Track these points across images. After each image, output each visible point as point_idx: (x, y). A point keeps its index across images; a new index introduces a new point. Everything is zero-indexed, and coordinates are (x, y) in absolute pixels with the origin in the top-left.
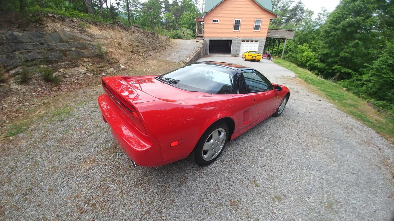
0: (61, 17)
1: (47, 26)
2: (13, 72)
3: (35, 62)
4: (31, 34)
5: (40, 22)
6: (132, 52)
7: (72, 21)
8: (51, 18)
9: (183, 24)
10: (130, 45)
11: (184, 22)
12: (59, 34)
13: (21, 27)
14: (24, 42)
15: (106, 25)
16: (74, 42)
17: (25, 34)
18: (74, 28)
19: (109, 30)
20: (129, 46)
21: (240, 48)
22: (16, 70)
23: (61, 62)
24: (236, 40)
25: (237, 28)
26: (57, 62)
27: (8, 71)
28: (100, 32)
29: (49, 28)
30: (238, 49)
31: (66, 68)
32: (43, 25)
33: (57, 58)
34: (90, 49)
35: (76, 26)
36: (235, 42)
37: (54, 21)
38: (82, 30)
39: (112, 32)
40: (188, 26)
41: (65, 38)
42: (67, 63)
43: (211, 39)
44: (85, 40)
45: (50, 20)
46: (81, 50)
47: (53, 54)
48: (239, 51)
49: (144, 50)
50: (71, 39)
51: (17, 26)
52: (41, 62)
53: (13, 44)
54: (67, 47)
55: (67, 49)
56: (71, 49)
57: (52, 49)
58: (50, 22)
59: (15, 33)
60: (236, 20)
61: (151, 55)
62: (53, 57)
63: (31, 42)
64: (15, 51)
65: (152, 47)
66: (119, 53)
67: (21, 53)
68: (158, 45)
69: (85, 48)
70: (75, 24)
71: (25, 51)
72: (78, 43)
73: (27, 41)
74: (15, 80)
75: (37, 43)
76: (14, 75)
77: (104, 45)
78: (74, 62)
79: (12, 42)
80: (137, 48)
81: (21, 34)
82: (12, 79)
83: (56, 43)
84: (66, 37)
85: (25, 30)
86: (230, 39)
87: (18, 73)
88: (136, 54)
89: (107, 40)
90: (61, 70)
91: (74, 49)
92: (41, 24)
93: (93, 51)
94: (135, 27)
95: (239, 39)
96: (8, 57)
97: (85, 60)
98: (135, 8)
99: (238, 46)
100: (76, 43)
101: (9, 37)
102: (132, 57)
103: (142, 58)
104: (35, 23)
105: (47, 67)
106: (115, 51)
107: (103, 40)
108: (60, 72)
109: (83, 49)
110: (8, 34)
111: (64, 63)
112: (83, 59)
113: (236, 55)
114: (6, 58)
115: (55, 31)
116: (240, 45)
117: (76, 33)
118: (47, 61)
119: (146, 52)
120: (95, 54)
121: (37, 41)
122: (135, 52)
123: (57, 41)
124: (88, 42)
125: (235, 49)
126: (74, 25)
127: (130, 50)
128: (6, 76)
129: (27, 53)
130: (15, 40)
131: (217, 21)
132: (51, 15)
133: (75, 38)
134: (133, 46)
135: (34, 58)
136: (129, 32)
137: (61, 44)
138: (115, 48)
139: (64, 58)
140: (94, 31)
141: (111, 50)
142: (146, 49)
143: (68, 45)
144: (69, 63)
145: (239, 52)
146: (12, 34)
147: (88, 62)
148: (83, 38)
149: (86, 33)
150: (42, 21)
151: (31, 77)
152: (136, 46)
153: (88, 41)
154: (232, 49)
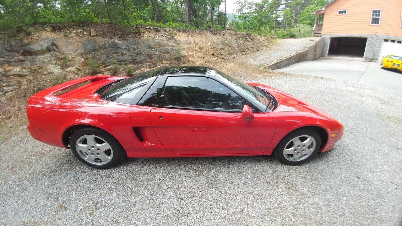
0: (156, 29)
1: (144, 36)
2: (109, 67)
3: (125, 62)
4: (128, 42)
5: (139, 33)
6: (213, 55)
7: (165, 31)
8: (147, 29)
9: (304, 20)
10: (213, 48)
11: (306, 17)
12: (149, 42)
13: (123, 37)
14: (121, 48)
15: (195, 32)
16: (160, 48)
17: (124, 42)
18: (165, 36)
19: (197, 36)
20: (211, 49)
21: (380, 49)
22: (111, 66)
23: (144, 63)
24: (374, 37)
25: (376, 21)
26: (141, 63)
27: (105, 67)
28: (186, 38)
29: (145, 37)
30: (376, 51)
31: (147, 68)
32: (140, 36)
33: (142, 60)
34: (172, 53)
35: (167, 35)
36: (373, 40)
37: (149, 32)
38: (171, 37)
39: (200, 37)
40: (309, 22)
41: (152, 45)
42: (149, 64)
43: (333, 36)
44: (169, 46)
45: (147, 31)
46: (164, 54)
47: (140, 57)
48: (379, 53)
49: (228, 52)
50: (158, 46)
51: (120, 36)
52: (130, 63)
53: (113, 49)
54: (153, 52)
55: (153, 53)
56: (155, 53)
57: (141, 54)
58: (146, 32)
59: (116, 41)
60: (374, 11)
61: (235, 58)
62: (140, 59)
63: (126, 48)
64: (114, 54)
65: (239, 50)
66: (198, 56)
67: (118, 55)
68: (250, 47)
69: (167, 52)
70: (167, 33)
71: (120, 54)
72: (163, 49)
73: (124, 47)
74: (109, 73)
75: (131, 49)
76: (109, 70)
77: (185, 50)
78: (155, 63)
79: (113, 48)
80: (220, 51)
81: (120, 42)
82: (107, 72)
83: (146, 49)
84: (154, 44)
85: (125, 39)
86: (363, 36)
87: (111, 69)
88: (217, 56)
89: (189, 45)
90: (143, 69)
91: (157, 53)
92: (139, 34)
93: (173, 55)
94: (227, 30)
95: (379, 36)
96: (108, 57)
97: (164, 62)
98: (249, 10)
99: (377, 47)
100: (161, 49)
101: (111, 44)
102: (211, 60)
103: (221, 61)
104: (135, 34)
105: (133, 66)
106: (195, 55)
107: (186, 45)
108: (142, 70)
109: (166, 53)
110: (110, 42)
111: (146, 64)
112: (163, 61)
113: (373, 59)
114: (106, 58)
115: (148, 40)
116: (380, 46)
117: (165, 41)
118: (134, 62)
119: (230, 54)
120: (174, 57)
121: (131, 48)
122: (216, 55)
123: (147, 47)
124: (171, 48)
125: (371, 51)
126: (165, 34)
127: (211, 53)
128: (104, 70)
129: (122, 55)
130: (115, 46)
131: (345, 12)
132: (148, 27)
133: (161, 45)
134: (216, 49)
135: (126, 59)
136: (217, 36)
137: (149, 49)
138: (195, 52)
139: (148, 60)
140: (182, 37)
141: (191, 53)
142: (231, 51)
143: (154, 50)
144: (151, 64)
145: (378, 55)
146: (114, 42)
147: (166, 63)
148: (168, 44)
149: (173, 40)
150: (140, 32)
151: (120, 72)
152: (220, 49)
153: (172, 46)
154: (367, 50)
